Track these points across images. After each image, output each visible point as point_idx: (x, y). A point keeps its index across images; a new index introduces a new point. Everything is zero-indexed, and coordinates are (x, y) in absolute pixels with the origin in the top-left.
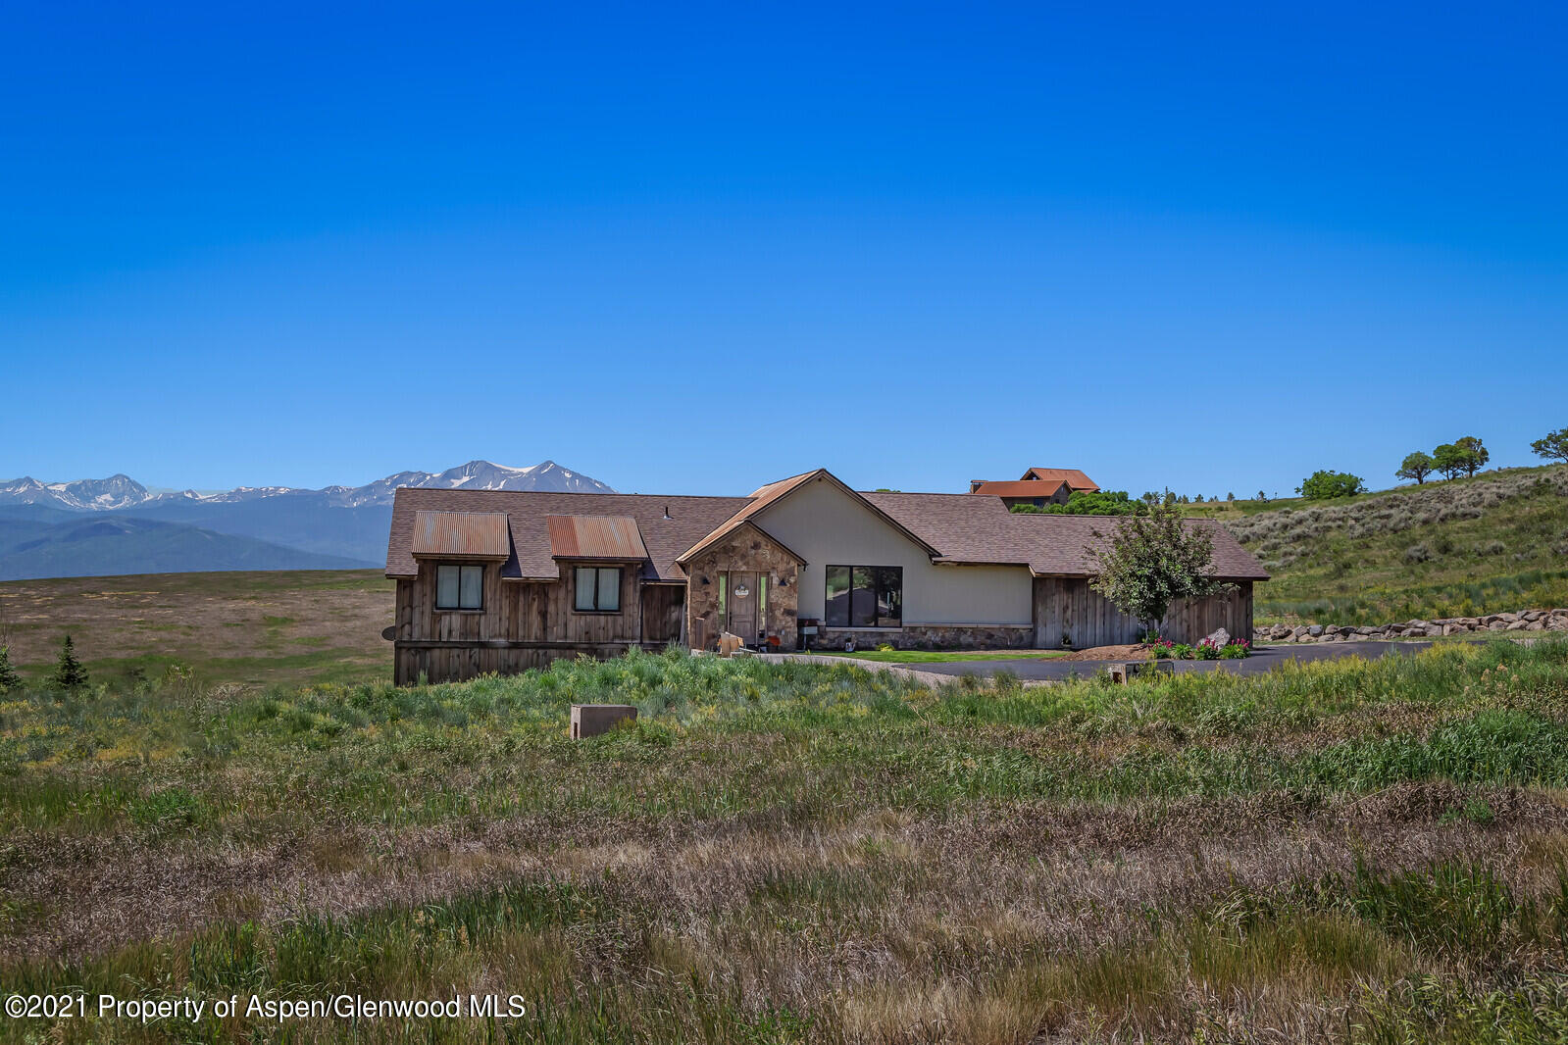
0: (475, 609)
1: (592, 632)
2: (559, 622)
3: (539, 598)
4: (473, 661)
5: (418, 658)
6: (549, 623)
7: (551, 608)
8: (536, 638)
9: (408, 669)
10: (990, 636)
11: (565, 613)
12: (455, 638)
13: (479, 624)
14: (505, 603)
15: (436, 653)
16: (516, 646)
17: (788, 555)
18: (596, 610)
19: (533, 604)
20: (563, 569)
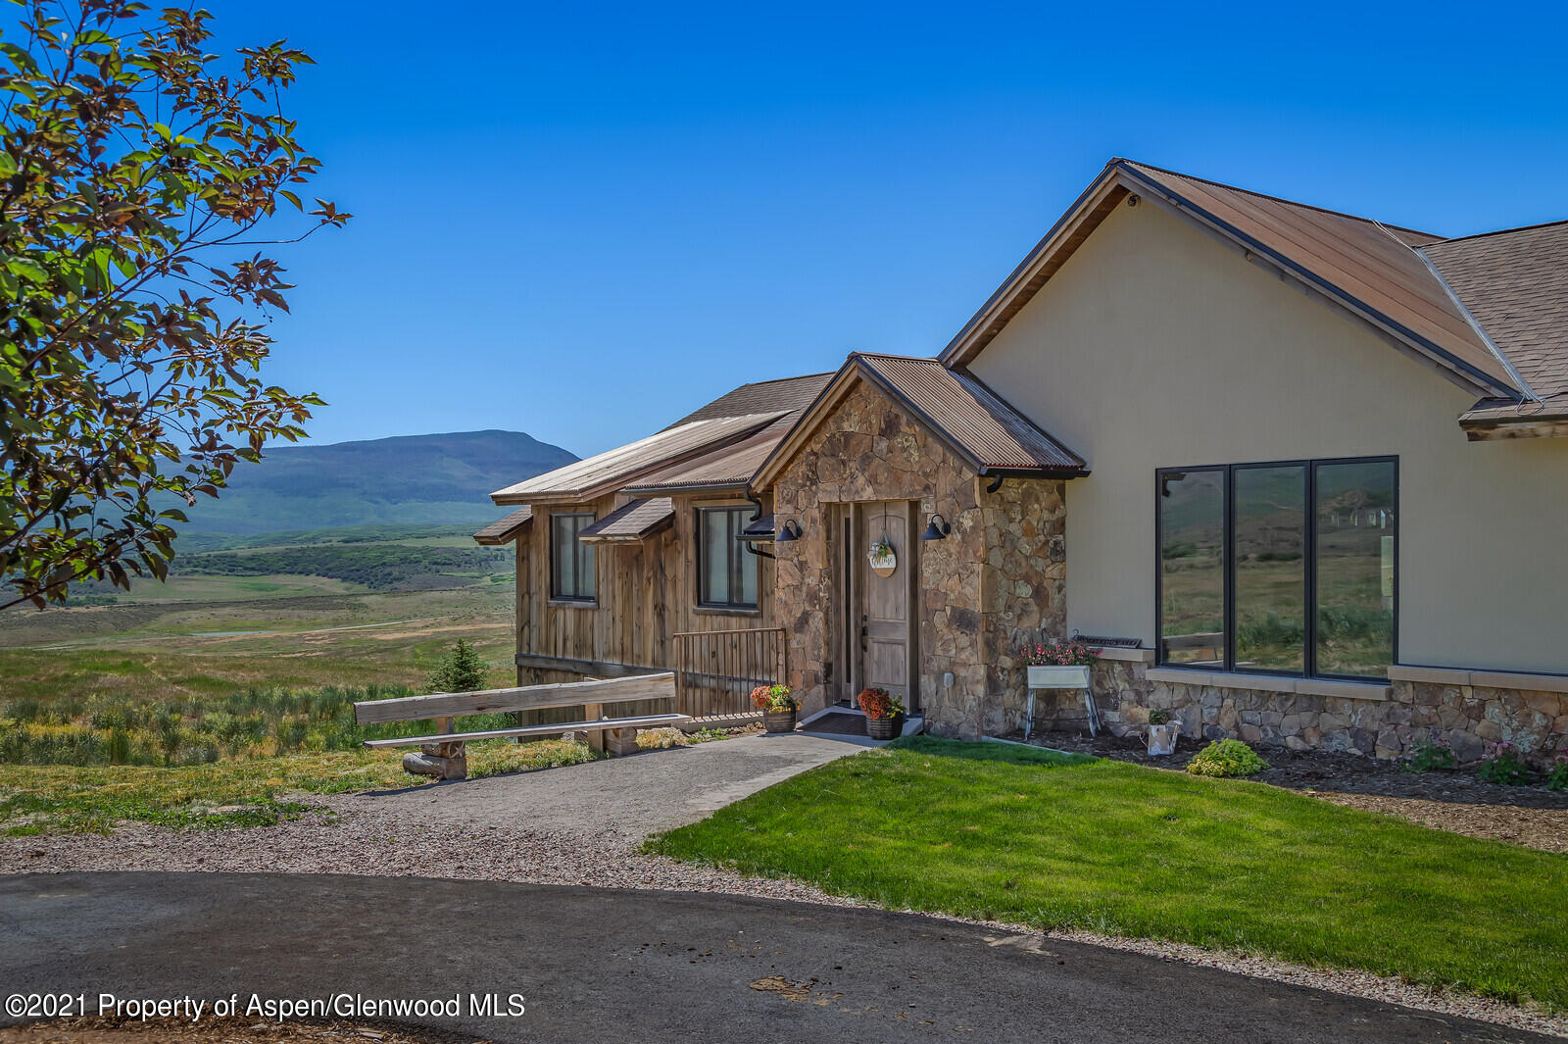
0: (588, 599)
1: (720, 653)
2: (679, 628)
3: (655, 577)
6: (668, 631)
7: (669, 600)
8: (653, 662)
11: (686, 609)
13: (592, 626)
17: (952, 450)
18: (730, 604)
19: (649, 589)
20: (681, 516)
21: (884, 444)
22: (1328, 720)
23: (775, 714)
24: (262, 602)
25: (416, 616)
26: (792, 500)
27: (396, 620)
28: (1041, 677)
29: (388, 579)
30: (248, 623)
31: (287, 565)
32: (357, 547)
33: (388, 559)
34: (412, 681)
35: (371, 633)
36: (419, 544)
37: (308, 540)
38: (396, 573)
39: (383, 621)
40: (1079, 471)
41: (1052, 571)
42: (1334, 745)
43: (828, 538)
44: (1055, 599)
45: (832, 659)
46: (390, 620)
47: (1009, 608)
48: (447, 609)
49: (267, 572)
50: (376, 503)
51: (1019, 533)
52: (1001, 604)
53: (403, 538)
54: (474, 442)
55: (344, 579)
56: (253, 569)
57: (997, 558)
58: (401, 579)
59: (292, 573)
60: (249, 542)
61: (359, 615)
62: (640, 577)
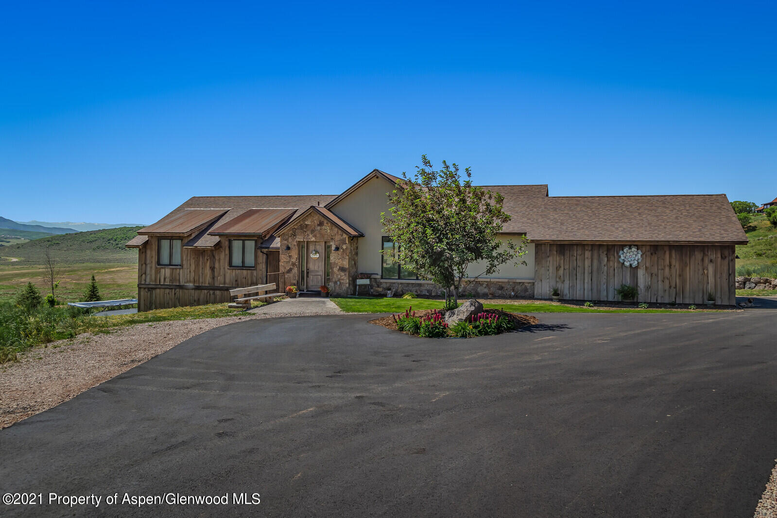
0: (177, 265)
1: (239, 280)
2: (221, 273)
3: (210, 259)
4: (176, 297)
5: (149, 294)
6: (216, 274)
7: (217, 265)
8: (209, 284)
9: (144, 300)
10: (501, 288)
11: (224, 268)
12: (167, 283)
13: (179, 274)
14: (193, 261)
15: (158, 290)
16: (198, 288)
17: (340, 229)
18: (243, 267)
19: (207, 263)
20: (223, 241)
21: (319, 228)
22: (422, 288)
26: (286, 240)
28: (360, 282)
40: (362, 235)
41: (356, 258)
42: (424, 293)
43: (298, 250)
44: (357, 265)
51: (353, 250)
52: (350, 266)
57: (350, 255)
62: (203, 259)
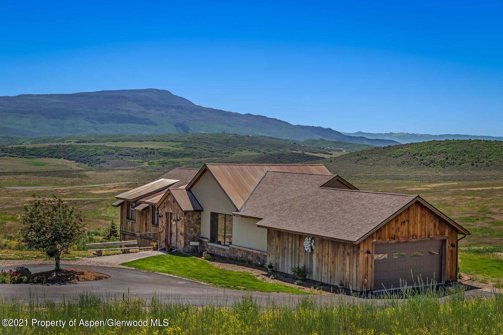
0: (134, 220)
3: (145, 217)
5: (124, 237)
11: (150, 225)
12: (130, 231)
13: (134, 226)
14: (139, 218)
15: (127, 236)
16: (140, 237)
17: (180, 207)
18: (157, 225)
19: (144, 220)
20: (150, 206)
21: (173, 204)
23: (154, 247)
24: (38, 173)
25: (110, 182)
26: (161, 210)
27: (101, 183)
28: (192, 243)
29: (98, 162)
30: (31, 183)
31: (50, 153)
32: (84, 146)
33: (98, 152)
34: (102, 225)
35: (89, 190)
36: (113, 145)
37: (60, 141)
38: (102, 159)
39: (95, 184)
40: (202, 210)
41: (198, 226)
43: (166, 217)
44: (198, 231)
45: (167, 238)
46: (98, 183)
47: (189, 232)
48: (125, 179)
49: (40, 157)
50: (93, 123)
51: (191, 220)
52: (187, 231)
53: (106, 141)
54: (142, 94)
55: (77, 161)
56: (33, 155)
57: (187, 225)
58: (104, 162)
59: (52, 157)
60: (31, 141)
61: (84, 180)
62: (143, 217)
